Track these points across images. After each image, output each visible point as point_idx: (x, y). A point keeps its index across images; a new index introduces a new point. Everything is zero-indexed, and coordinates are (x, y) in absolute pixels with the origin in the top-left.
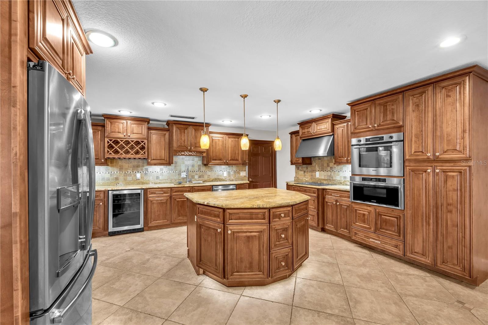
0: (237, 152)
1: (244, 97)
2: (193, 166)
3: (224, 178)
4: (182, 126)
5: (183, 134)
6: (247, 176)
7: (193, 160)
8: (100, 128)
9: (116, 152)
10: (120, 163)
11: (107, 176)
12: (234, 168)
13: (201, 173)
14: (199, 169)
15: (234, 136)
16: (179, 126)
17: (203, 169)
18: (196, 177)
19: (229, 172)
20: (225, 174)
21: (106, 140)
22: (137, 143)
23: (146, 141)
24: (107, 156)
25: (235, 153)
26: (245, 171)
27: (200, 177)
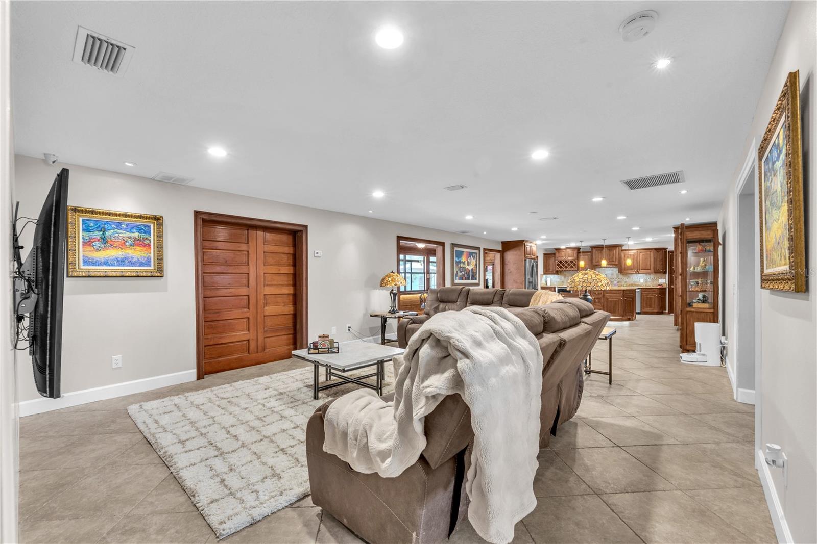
0: (649, 264)
1: (604, 240)
2: (612, 274)
3: (640, 284)
4: (600, 249)
5: (600, 254)
6: (667, 283)
7: (612, 270)
8: (553, 255)
9: (561, 267)
10: (565, 273)
11: (558, 280)
12: (652, 276)
13: (619, 280)
14: (618, 277)
15: (646, 251)
16: (597, 249)
17: (621, 276)
18: (615, 282)
19: (646, 280)
20: (642, 281)
21: (556, 261)
22: (572, 262)
23: (576, 260)
24: (557, 269)
25: (647, 265)
26: (665, 278)
27: (618, 282)
